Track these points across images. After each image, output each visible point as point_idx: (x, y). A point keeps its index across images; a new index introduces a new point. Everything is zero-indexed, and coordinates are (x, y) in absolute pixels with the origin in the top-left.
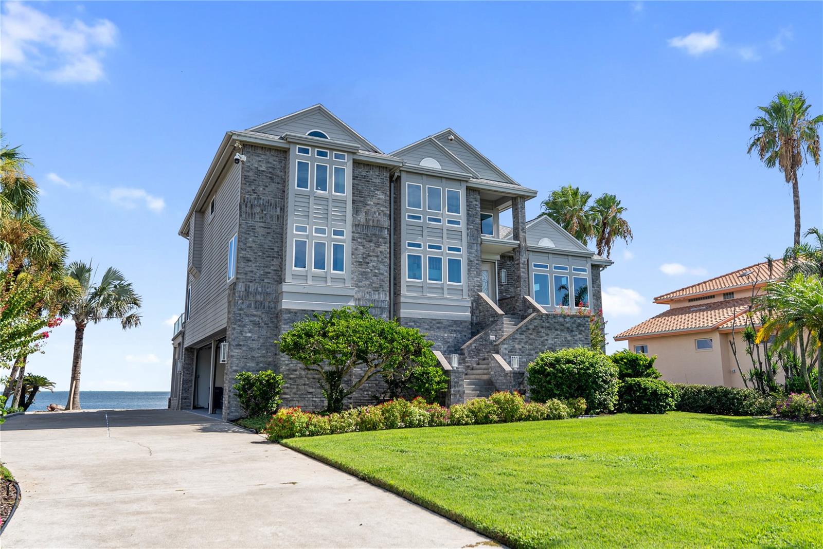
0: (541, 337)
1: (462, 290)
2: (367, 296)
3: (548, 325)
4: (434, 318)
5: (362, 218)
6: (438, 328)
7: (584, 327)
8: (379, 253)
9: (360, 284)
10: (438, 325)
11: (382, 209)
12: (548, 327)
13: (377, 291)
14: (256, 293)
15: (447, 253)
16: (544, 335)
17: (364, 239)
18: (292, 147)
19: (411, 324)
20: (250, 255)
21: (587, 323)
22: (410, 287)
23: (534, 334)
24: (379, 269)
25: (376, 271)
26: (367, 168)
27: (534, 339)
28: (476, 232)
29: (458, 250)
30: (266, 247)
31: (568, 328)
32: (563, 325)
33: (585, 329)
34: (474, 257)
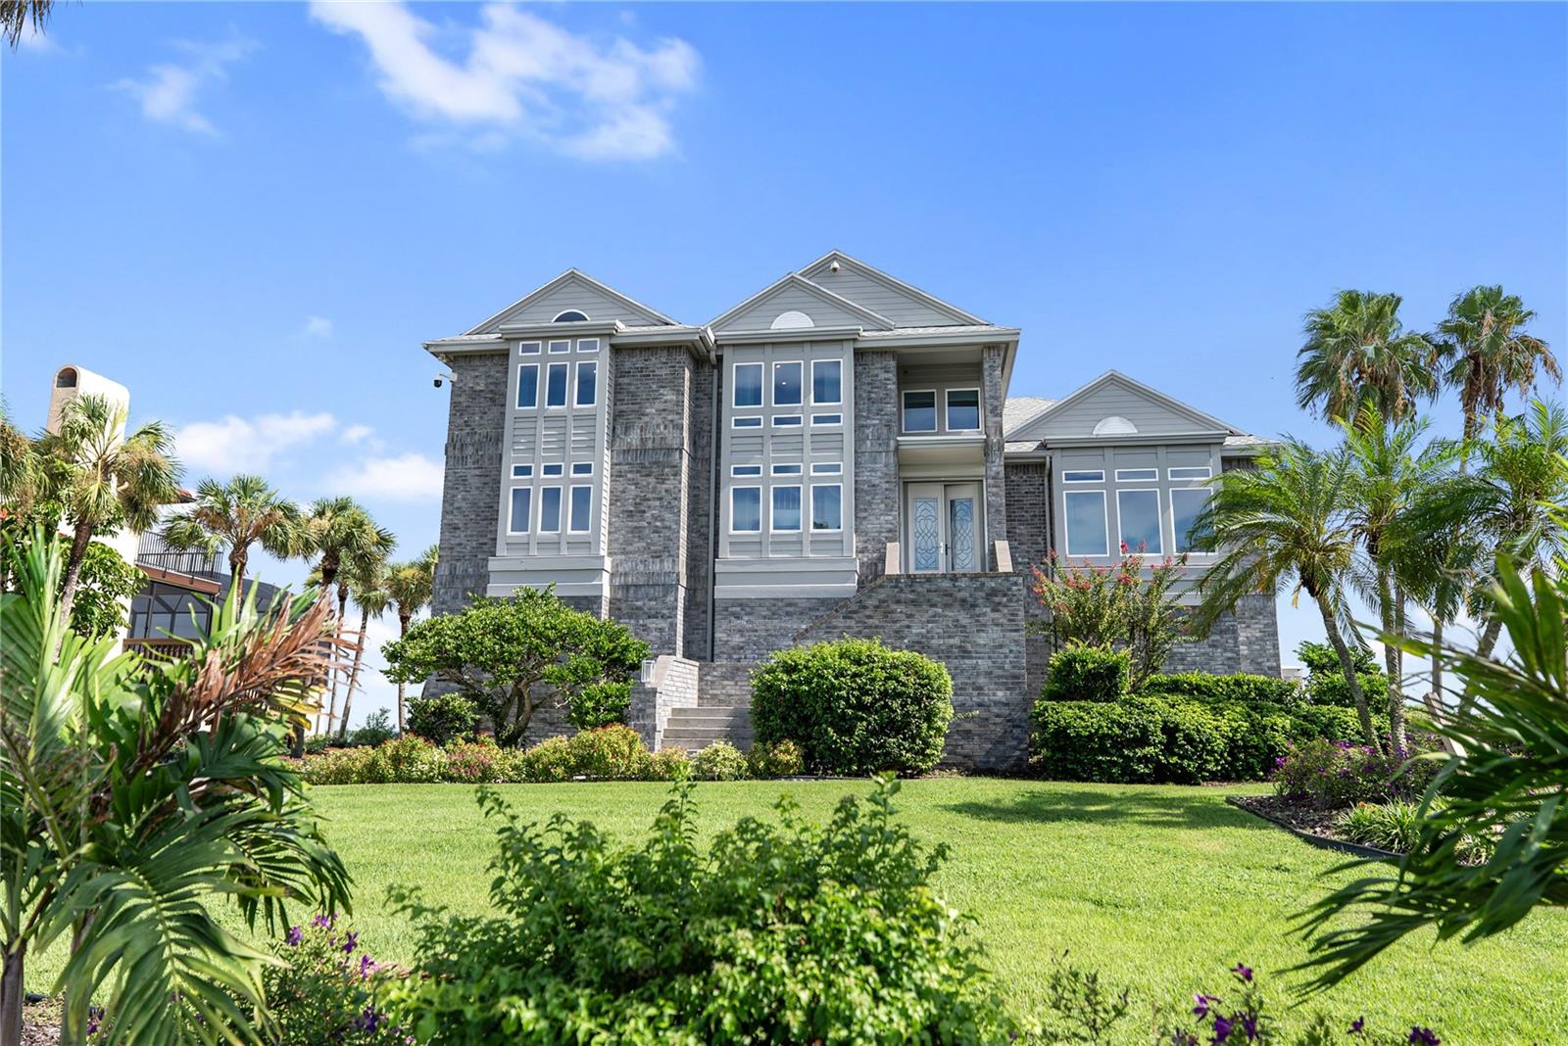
0: (895, 622)
1: (842, 541)
2: (641, 567)
3: (911, 596)
4: (781, 596)
5: (634, 438)
6: (788, 614)
7: (1005, 595)
8: (664, 493)
9: (630, 548)
10: (788, 609)
11: (670, 417)
12: (913, 601)
13: (658, 557)
14: (466, 576)
15: (810, 478)
16: (903, 617)
17: (638, 472)
18: (512, 346)
19: (734, 609)
20: (458, 520)
21: (1014, 588)
22: (736, 545)
23: (879, 614)
24: (662, 520)
25: (658, 524)
26: (645, 355)
27: (877, 627)
28: (885, 430)
29: (837, 468)
30: (482, 504)
31: (964, 601)
32: (951, 595)
33: (1010, 601)
34: (881, 478)
